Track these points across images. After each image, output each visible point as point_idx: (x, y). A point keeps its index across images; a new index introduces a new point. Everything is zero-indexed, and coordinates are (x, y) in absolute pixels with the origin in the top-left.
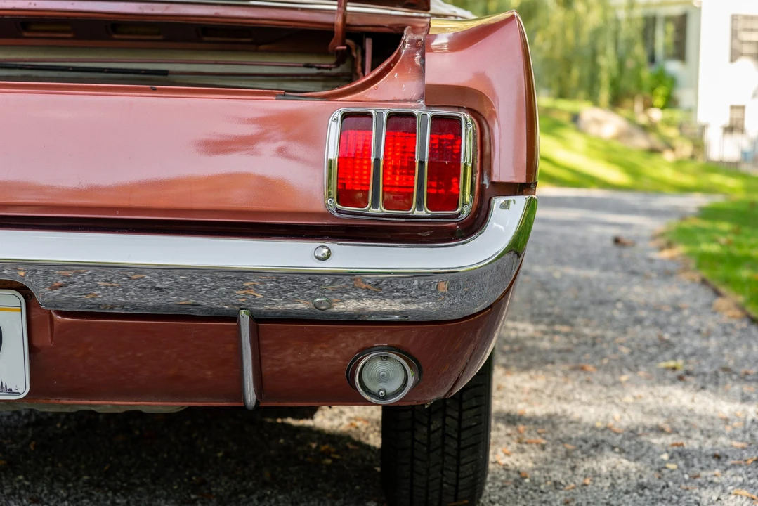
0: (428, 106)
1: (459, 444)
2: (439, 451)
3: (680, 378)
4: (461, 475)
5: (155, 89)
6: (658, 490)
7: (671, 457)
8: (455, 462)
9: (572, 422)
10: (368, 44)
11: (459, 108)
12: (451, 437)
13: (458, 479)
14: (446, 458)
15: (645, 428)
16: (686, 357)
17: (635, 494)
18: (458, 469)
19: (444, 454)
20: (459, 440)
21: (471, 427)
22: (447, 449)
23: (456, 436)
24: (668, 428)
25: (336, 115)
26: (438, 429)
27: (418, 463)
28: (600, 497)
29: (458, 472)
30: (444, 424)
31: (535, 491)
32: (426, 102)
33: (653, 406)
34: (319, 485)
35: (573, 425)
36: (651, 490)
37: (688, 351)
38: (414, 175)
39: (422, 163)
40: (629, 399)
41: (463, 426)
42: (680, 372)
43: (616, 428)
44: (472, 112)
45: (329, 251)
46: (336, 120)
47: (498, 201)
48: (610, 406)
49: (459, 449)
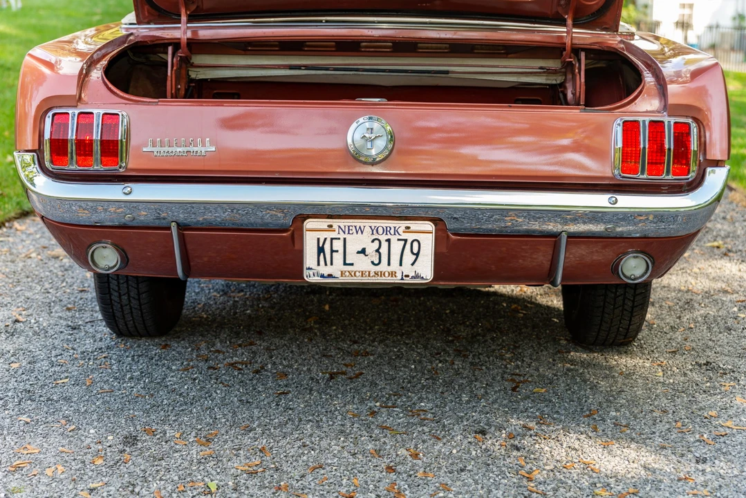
0: (669, 116)
1: (633, 304)
2: (621, 308)
3: (725, 254)
4: (632, 323)
5: (511, 106)
6: (740, 330)
7: (740, 310)
8: (629, 315)
9: (664, 287)
10: (583, 55)
11: (687, 117)
12: (629, 299)
13: (630, 325)
14: (625, 312)
15: (715, 290)
16: (723, 238)
17: (726, 334)
18: (631, 319)
19: (624, 309)
20: (633, 301)
21: (642, 293)
22: (626, 307)
23: (632, 299)
24: (730, 290)
25: (618, 122)
26: (622, 295)
27: (607, 315)
28: (705, 336)
29: (630, 321)
30: (625, 292)
31: (661, 332)
32: (668, 113)
33: (714, 275)
34: (523, 330)
35: (666, 289)
36: (735, 330)
37: (723, 233)
38: (665, 156)
39: (669, 149)
40: (696, 270)
41: (637, 293)
42: (723, 250)
43: (695, 290)
44: (696, 120)
45: (616, 199)
46: (619, 125)
47: (709, 169)
48: (684, 275)
49: (633, 307)
